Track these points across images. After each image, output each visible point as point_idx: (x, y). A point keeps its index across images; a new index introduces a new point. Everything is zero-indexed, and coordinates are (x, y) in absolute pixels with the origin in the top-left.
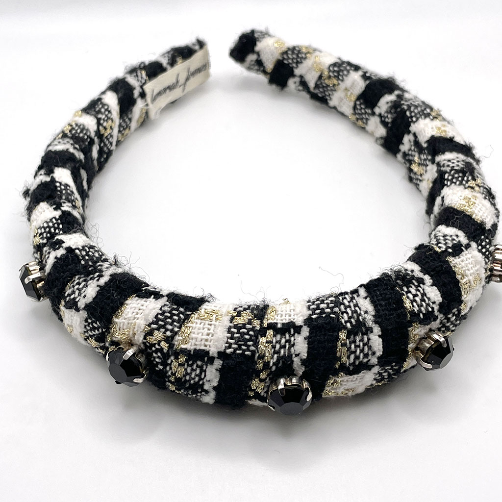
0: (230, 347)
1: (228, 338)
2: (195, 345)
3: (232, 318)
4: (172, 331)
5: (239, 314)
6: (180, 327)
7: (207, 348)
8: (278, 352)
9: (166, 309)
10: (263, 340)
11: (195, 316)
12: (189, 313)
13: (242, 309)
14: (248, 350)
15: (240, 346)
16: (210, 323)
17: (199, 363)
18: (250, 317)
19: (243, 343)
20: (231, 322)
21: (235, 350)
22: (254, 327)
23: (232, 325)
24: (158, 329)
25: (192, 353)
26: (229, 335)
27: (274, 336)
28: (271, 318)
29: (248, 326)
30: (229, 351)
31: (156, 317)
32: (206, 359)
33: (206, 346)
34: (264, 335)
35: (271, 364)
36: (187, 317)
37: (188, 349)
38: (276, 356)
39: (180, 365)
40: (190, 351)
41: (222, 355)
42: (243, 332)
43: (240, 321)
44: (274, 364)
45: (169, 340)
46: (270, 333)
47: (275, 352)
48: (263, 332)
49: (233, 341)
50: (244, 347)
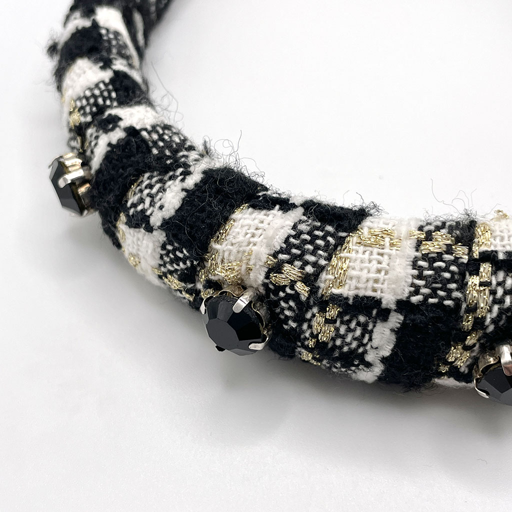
0: (417, 292)
1: (413, 277)
2: (357, 288)
3: (419, 244)
4: (315, 265)
5: (429, 237)
6: (329, 259)
7: (378, 295)
8: (501, 301)
9: (303, 227)
10: (474, 280)
11: (353, 239)
12: (343, 234)
13: (432, 228)
14: (449, 297)
15: (434, 290)
16: (381, 251)
17: (362, 319)
18: (449, 242)
19: (439, 285)
20: (417, 250)
21: (426, 297)
22: (457, 259)
23: (419, 254)
24: (290, 262)
25: (351, 302)
26: (416, 272)
27: (494, 273)
28: (484, 243)
29: (447, 257)
30: (415, 299)
31: (287, 241)
32: (374, 312)
33: (375, 290)
34: (476, 272)
35: (488, 320)
36: (341, 242)
37: (345, 296)
38: (496, 308)
39: (327, 321)
40: (347, 298)
41: (403, 305)
42: (440, 267)
43: (431, 247)
44: (493, 321)
45: (310, 280)
46: (486, 268)
47: (495, 302)
48: (473, 267)
49: (421, 283)
50: (441, 293)
